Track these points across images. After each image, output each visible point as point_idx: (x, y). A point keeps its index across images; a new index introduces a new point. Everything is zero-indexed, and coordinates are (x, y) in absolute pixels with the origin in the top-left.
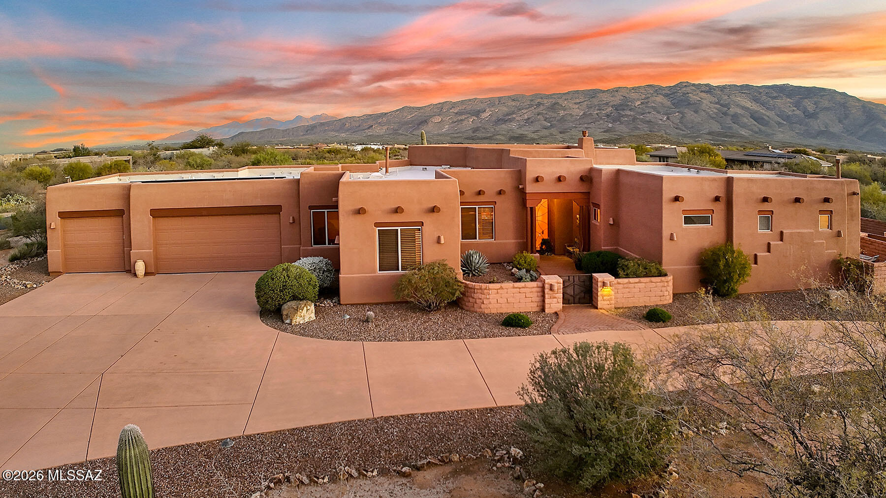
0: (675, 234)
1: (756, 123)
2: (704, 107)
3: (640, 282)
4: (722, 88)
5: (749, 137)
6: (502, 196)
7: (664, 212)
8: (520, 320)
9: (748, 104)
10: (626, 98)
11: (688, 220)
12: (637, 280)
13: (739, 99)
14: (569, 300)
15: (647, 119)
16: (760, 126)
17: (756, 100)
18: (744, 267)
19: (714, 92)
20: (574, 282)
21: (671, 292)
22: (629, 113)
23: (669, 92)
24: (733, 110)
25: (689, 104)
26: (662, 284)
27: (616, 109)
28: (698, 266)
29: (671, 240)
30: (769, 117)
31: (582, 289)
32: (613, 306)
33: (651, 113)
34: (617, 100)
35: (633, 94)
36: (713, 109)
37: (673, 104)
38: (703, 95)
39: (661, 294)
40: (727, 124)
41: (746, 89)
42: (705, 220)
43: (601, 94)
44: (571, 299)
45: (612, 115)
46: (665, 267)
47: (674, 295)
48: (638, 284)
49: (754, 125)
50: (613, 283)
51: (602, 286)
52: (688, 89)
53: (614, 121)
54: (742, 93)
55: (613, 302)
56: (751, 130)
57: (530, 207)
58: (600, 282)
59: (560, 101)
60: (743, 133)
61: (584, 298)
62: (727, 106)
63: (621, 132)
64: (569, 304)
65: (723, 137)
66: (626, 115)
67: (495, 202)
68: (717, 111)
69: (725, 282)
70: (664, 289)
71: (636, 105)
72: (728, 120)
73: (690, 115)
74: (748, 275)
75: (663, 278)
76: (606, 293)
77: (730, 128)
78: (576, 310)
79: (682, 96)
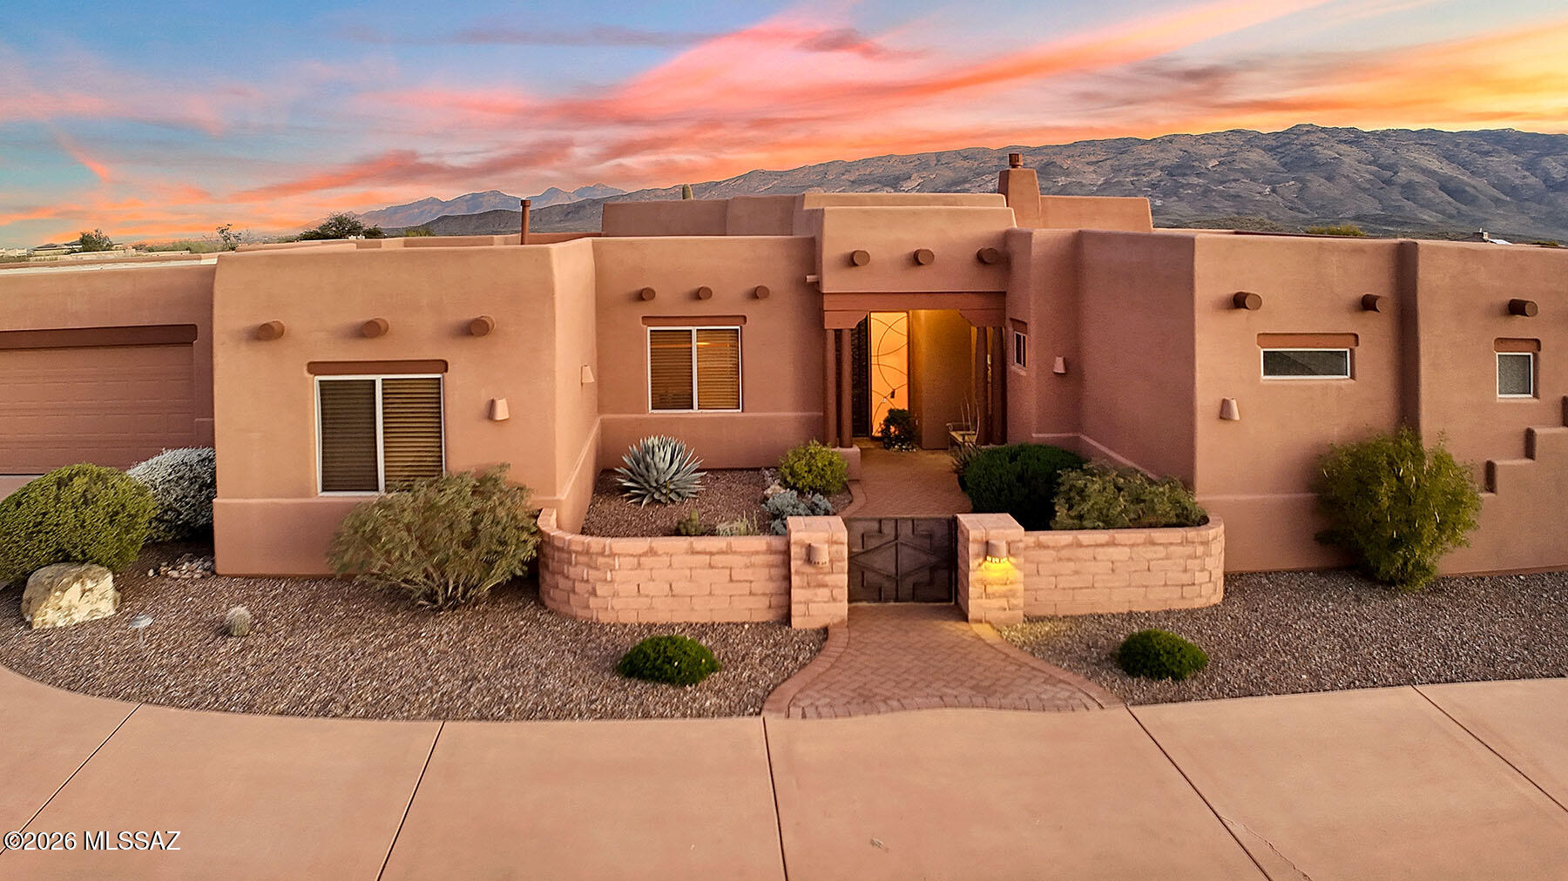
0: (1234, 403)
1: (1451, 199)
2: (1345, 170)
3: (1112, 543)
4: (1383, 136)
5: (1440, 224)
6: (762, 303)
7: (1198, 337)
8: (670, 661)
9: (1435, 165)
10: (1189, 153)
11: (1276, 363)
12: (1102, 536)
13: (1417, 156)
14: (880, 590)
15: (1232, 191)
16: (1459, 205)
17: (1449, 158)
18: (1455, 502)
19: (1365, 142)
20: (896, 538)
21: (1218, 574)
22: (1195, 180)
23: (1274, 143)
24: (1404, 176)
25: (1315, 165)
26: (1188, 550)
27: (1171, 174)
28: (1310, 495)
29: (1221, 418)
30: (1475, 188)
31: (924, 558)
32: (1021, 613)
33: (1238, 180)
34: (1172, 157)
35: (1202, 147)
36: (1365, 174)
37: (1284, 165)
38: (1343, 148)
39: (1185, 578)
40: (1393, 200)
41: (1428, 137)
42: (1331, 363)
43: (1140, 147)
44: (888, 586)
45: (1162, 183)
46: (1202, 497)
47: (1229, 578)
48: (1111, 550)
49: (1449, 203)
50: (1021, 545)
51: (982, 554)
52: (1313, 138)
53: (1166, 195)
54: (1422, 144)
55: (1019, 602)
56: (1443, 212)
57: (836, 330)
58: (975, 541)
59: (1058, 160)
60: (1426, 217)
61: (931, 583)
62: (1393, 168)
63: (1179, 215)
64: (880, 600)
65: (1385, 225)
66: (1189, 184)
67: (745, 317)
68: (1372, 177)
69: (1395, 544)
70: (1191, 564)
71: (1209, 167)
72: (1395, 195)
73: (1317, 183)
74: (1469, 525)
75: (1191, 533)
76: (996, 575)
77: (1399, 208)
78: (896, 622)
79: (1302, 149)
